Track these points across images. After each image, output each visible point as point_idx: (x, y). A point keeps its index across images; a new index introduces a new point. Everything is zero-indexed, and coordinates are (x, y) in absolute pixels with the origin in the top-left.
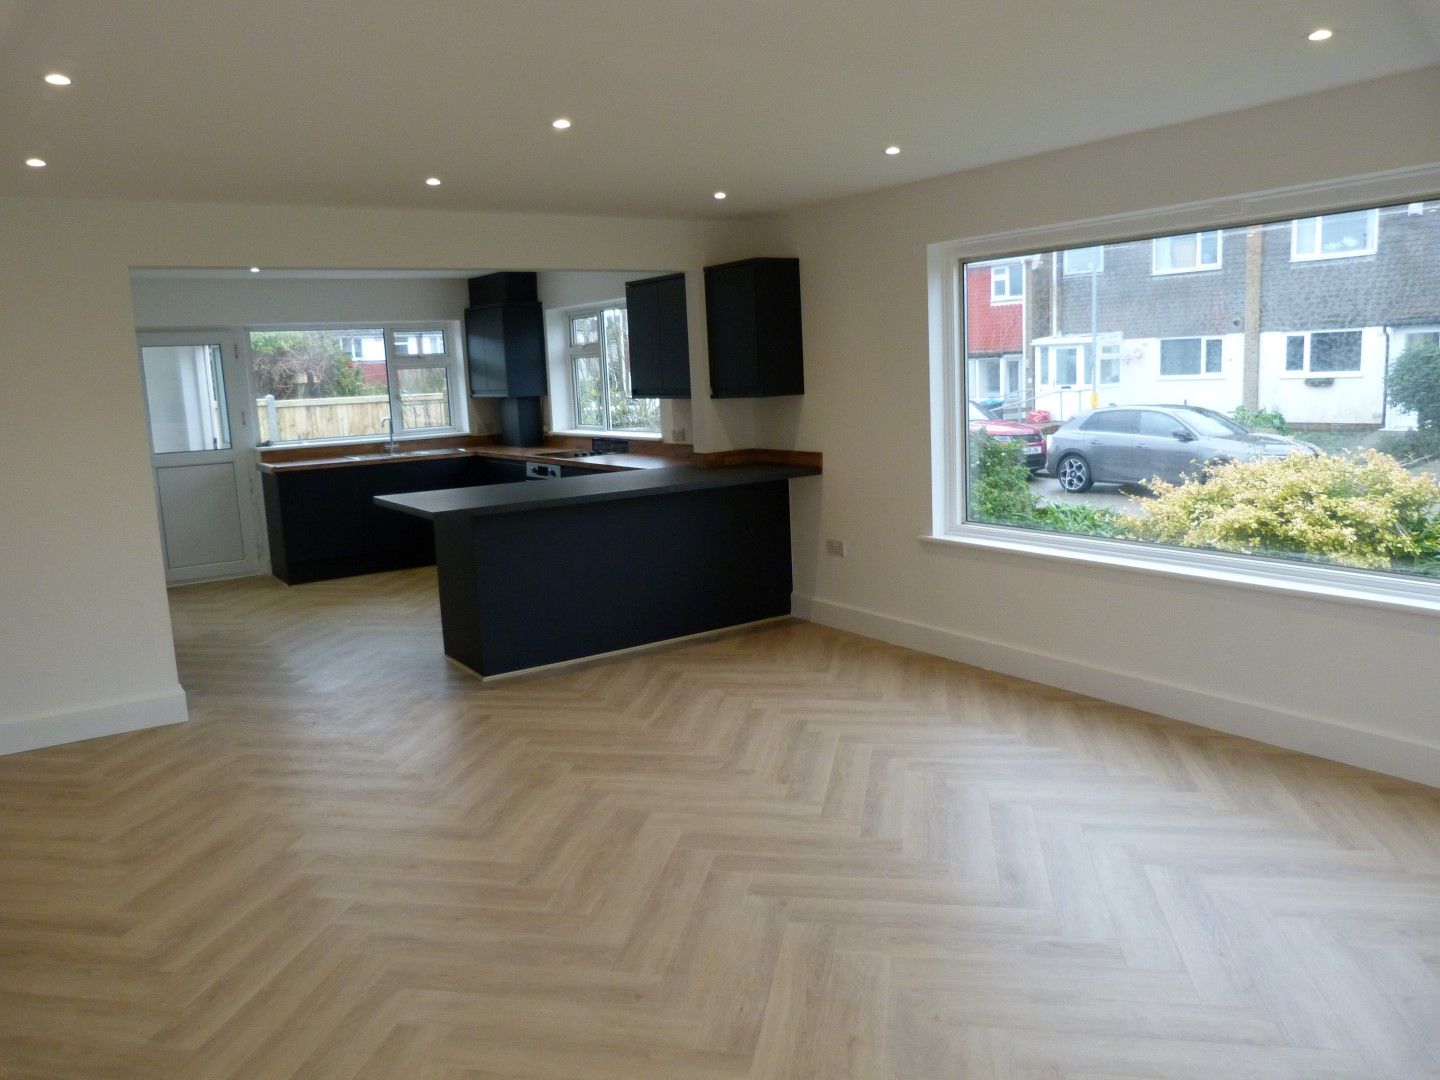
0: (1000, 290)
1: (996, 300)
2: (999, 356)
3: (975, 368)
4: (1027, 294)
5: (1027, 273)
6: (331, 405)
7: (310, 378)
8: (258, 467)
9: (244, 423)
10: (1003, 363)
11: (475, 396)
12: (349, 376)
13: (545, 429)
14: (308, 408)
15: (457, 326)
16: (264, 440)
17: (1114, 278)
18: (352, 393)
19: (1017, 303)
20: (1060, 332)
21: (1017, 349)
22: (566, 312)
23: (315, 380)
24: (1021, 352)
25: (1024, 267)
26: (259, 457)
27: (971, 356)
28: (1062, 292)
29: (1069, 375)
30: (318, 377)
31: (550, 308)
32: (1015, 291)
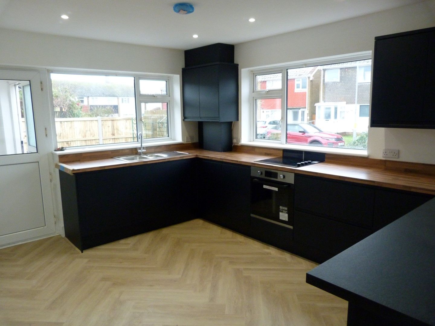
0: (298, 87)
1: (296, 90)
2: (300, 109)
3: (290, 113)
4: (308, 88)
5: (308, 81)
6: (71, 121)
7: (61, 109)
8: (57, 166)
9: (46, 135)
10: (300, 111)
11: (186, 120)
12: (77, 109)
13: (235, 141)
14: (61, 122)
15: (177, 79)
16: (59, 146)
17: (343, 83)
18: (78, 116)
19: (304, 91)
20: (323, 101)
21: (305, 107)
22: (252, 71)
23: (63, 110)
24: (306, 108)
25: (308, 79)
26: (57, 159)
27: (289, 109)
28: (324, 88)
29: (328, 117)
30: (65, 109)
31: (243, 68)
32: (304, 87)
